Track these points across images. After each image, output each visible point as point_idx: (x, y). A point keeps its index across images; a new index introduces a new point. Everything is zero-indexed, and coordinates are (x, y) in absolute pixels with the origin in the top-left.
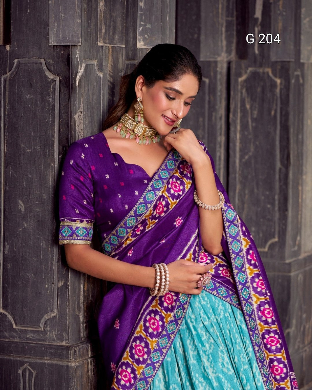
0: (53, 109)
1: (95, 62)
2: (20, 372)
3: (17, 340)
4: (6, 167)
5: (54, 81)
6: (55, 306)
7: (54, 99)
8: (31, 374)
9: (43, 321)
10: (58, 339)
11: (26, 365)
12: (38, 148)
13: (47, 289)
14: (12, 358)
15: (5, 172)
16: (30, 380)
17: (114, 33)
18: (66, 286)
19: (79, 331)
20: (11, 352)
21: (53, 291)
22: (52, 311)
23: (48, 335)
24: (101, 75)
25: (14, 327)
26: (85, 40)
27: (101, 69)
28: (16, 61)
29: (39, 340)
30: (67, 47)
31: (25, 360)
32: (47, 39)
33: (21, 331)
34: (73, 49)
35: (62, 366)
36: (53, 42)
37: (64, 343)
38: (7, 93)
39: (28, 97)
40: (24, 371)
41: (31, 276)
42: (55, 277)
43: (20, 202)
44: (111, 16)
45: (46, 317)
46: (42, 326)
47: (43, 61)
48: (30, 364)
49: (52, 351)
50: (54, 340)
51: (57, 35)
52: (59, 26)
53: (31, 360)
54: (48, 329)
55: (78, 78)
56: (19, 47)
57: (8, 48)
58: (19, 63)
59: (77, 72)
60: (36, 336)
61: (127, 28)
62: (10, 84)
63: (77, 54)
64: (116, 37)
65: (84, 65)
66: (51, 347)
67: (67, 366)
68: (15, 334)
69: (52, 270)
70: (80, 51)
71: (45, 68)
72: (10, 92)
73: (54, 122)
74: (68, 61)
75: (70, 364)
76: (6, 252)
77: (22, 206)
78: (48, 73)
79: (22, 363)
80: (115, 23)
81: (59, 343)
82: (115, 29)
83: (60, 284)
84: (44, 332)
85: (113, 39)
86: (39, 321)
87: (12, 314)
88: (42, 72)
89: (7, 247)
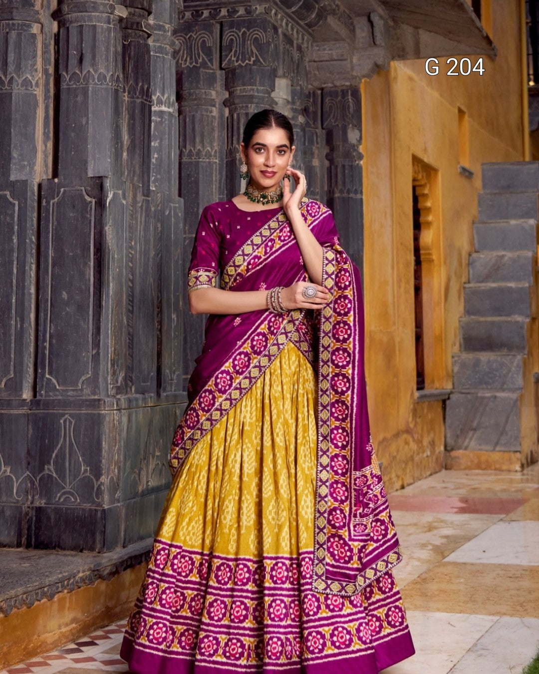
0: (90, 223)
1: (120, 192)
2: (62, 421)
3: (60, 398)
4: (53, 267)
5: (91, 202)
6: (90, 369)
7: (91, 215)
8: (70, 422)
9: (81, 381)
10: (92, 394)
11: (66, 416)
12: (79, 252)
13: (84, 357)
14: (55, 411)
15: (52, 271)
16: (70, 427)
17: (134, 176)
18: (98, 353)
19: (108, 390)
20: (54, 407)
21: (88, 358)
22: (88, 373)
23: (84, 392)
24: (124, 202)
25: (58, 387)
26: (114, 175)
27: (124, 198)
28: (62, 190)
29: (77, 396)
30: (100, 178)
31: (66, 412)
32: (86, 173)
33: (63, 390)
34: (105, 180)
35: (95, 414)
36: (90, 174)
37: (96, 397)
38: (55, 213)
39: (71, 215)
40: (65, 421)
41: (71, 348)
42: (90, 347)
43: (64, 293)
44: (132, 163)
45: (83, 378)
46: (80, 385)
47: (83, 188)
48: (70, 415)
49: (87, 403)
50: (89, 395)
51: (94, 170)
52: (95, 164)
53: (71, 412)
54: (85, 387)
55: (108, 201)
56: (65, 179)
57: (56, 180)
58: (65, 191)
59: (107, 197)
60: (75, 393)
61: (143, 172)
62: (58, 207)
63: (108, 184)
64: (136, 178)
65: (112, 192)
66: (87, 400)
67: (99, 414)
68: (58, 393)
69: (88, 341)
70: (110, 182)
71: (84, 193)
72: (57, 212)
73: (90, 232)
74: (101, 187)
75: (101, 412)
76: (52, 331)
77: (65, 295)
78: (87, 197)
79: (63, 415)
80: (135, 168)
81: (93, 397)
82: (134, 172)
83: (94, 352)
84: (82, 390)
85: (133, 180)
86: (77, 382)
87: (56, 378)
88: (82, 196)
89: (53, 327)
